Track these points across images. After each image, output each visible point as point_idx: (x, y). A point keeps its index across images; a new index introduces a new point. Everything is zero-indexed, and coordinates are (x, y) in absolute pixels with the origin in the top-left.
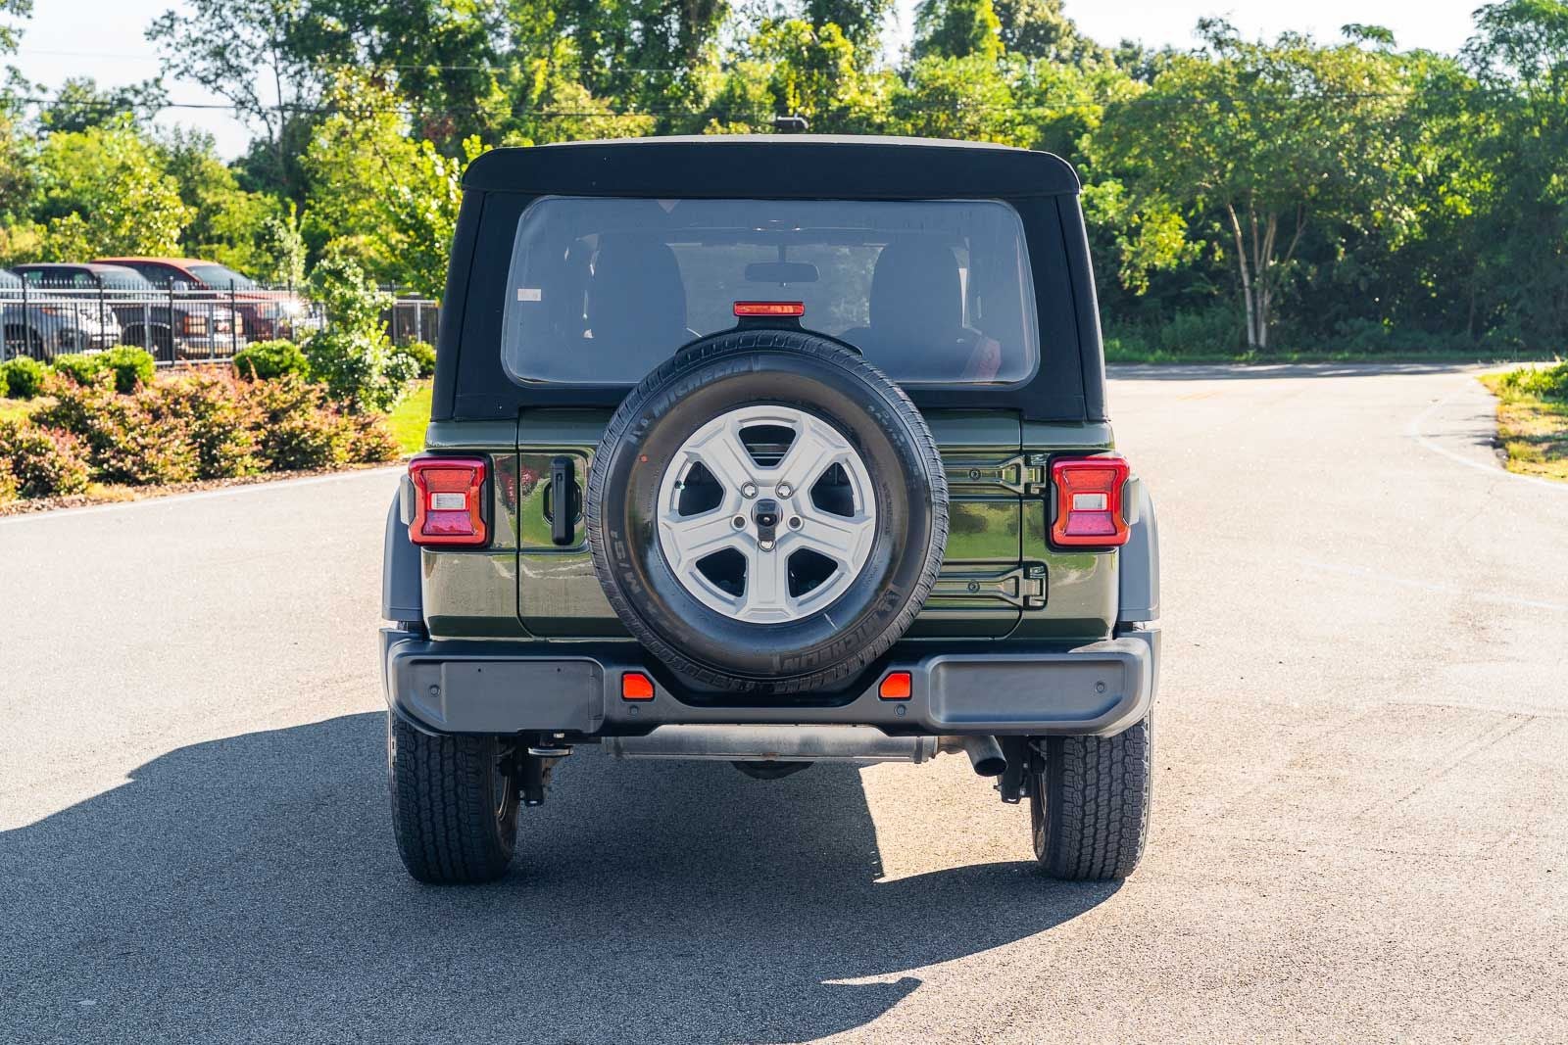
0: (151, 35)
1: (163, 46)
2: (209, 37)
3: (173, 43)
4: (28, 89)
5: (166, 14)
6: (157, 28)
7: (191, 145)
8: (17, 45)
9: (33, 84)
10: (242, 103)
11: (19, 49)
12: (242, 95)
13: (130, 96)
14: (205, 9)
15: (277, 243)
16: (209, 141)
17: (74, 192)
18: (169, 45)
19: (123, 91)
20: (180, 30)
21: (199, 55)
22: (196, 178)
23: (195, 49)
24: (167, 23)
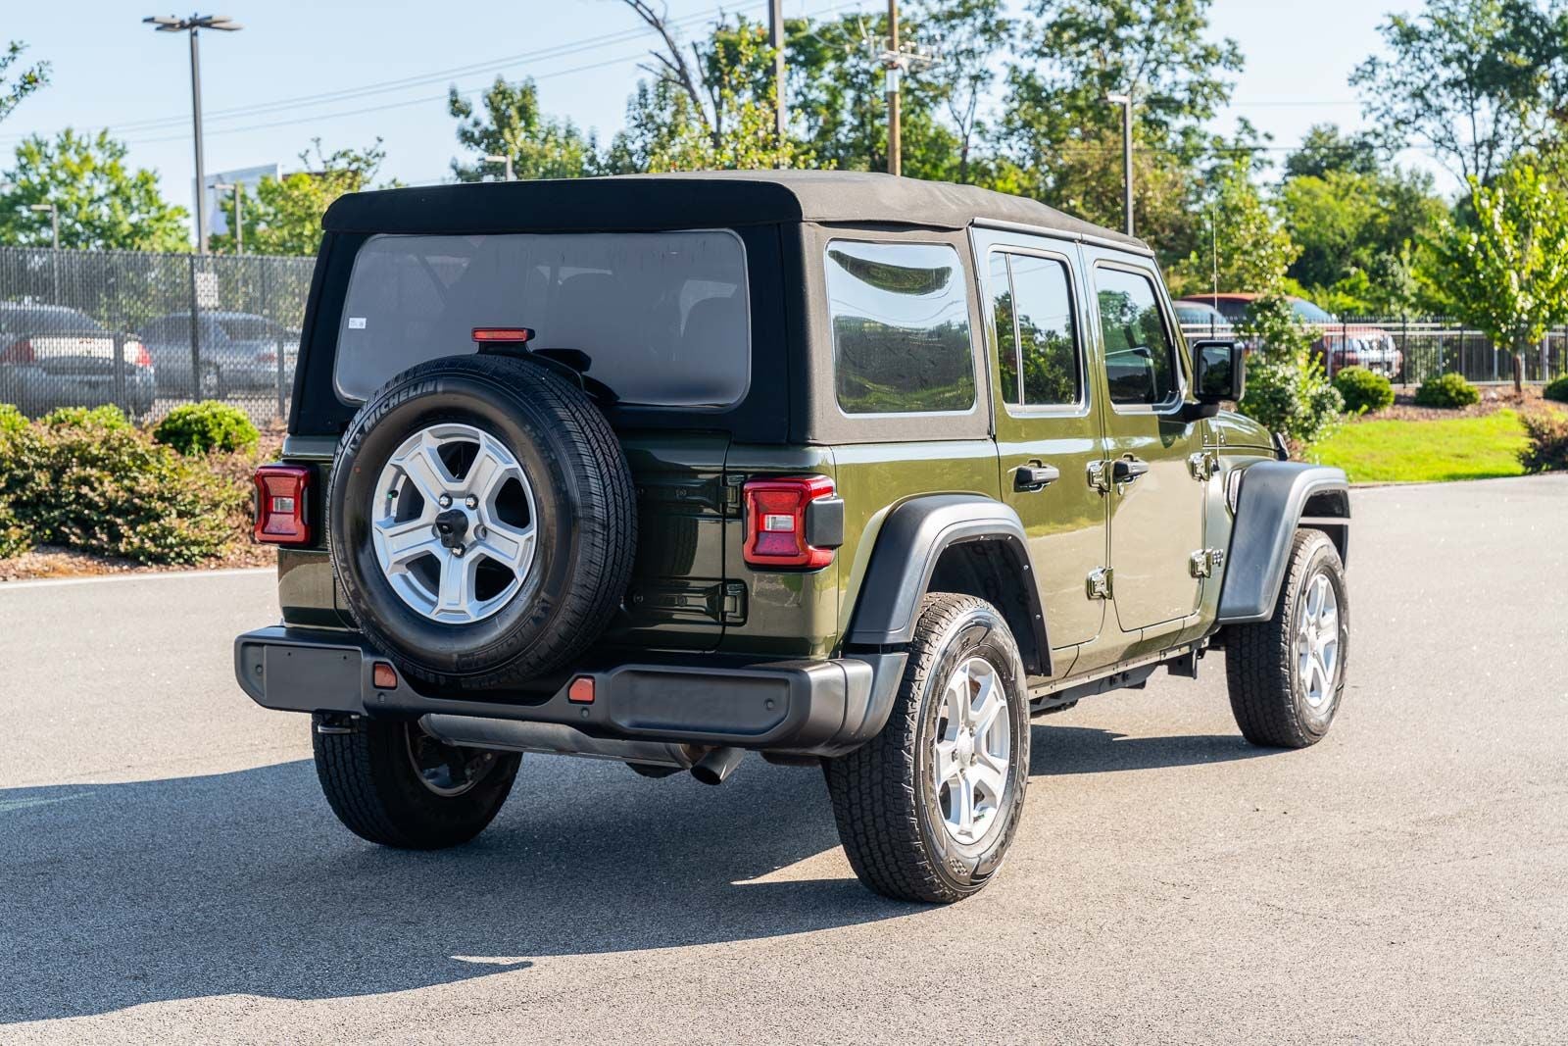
0: (1354, 81)
1: (1364, 92)
2: (1410, 79)
3: (1374, 87)
4: (1255, 138)
5: (1368, 59)
6: (1360, 73)
7: (1411, 185)
8: (1229, 97)
9: (1260, 133)
10: (1439, 142)
11: (1231, 101)
12: (1442, 133)
13: (1370, 139)
14: (1407, 52)
15: (1391, 278)
16: (1428, 181)
17: (1299, 233)
18: (1370, 89)
19: (1365, 134)
20: (1382, 75)
21: (1400, 97)
22: (1414, 215)
23: (1396, 92)
24: (1369, 68)
